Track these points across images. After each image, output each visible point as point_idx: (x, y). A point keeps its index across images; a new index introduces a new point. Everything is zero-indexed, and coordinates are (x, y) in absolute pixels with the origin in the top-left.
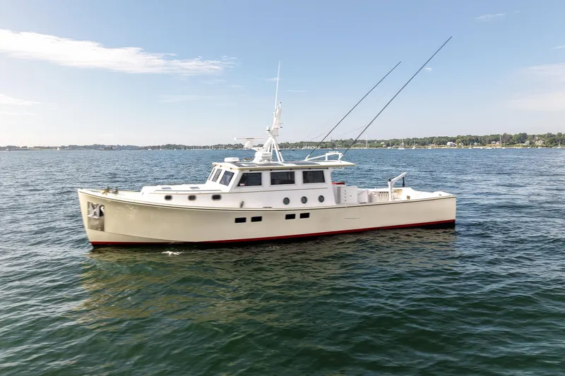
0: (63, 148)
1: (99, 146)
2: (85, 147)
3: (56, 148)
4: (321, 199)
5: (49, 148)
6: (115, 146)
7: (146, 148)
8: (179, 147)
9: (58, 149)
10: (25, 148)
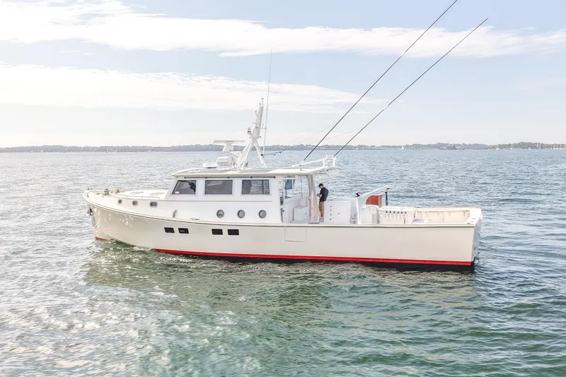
0: (407, 147)
1: (443, 145)
2: (429, 146)
3: (401, 147)
4: (262, 214)
5: (394, 147)
6: (460, 145)
7: (494, 147)
8: (533, 146)
9: (403, 148)
10: (373, 148)
